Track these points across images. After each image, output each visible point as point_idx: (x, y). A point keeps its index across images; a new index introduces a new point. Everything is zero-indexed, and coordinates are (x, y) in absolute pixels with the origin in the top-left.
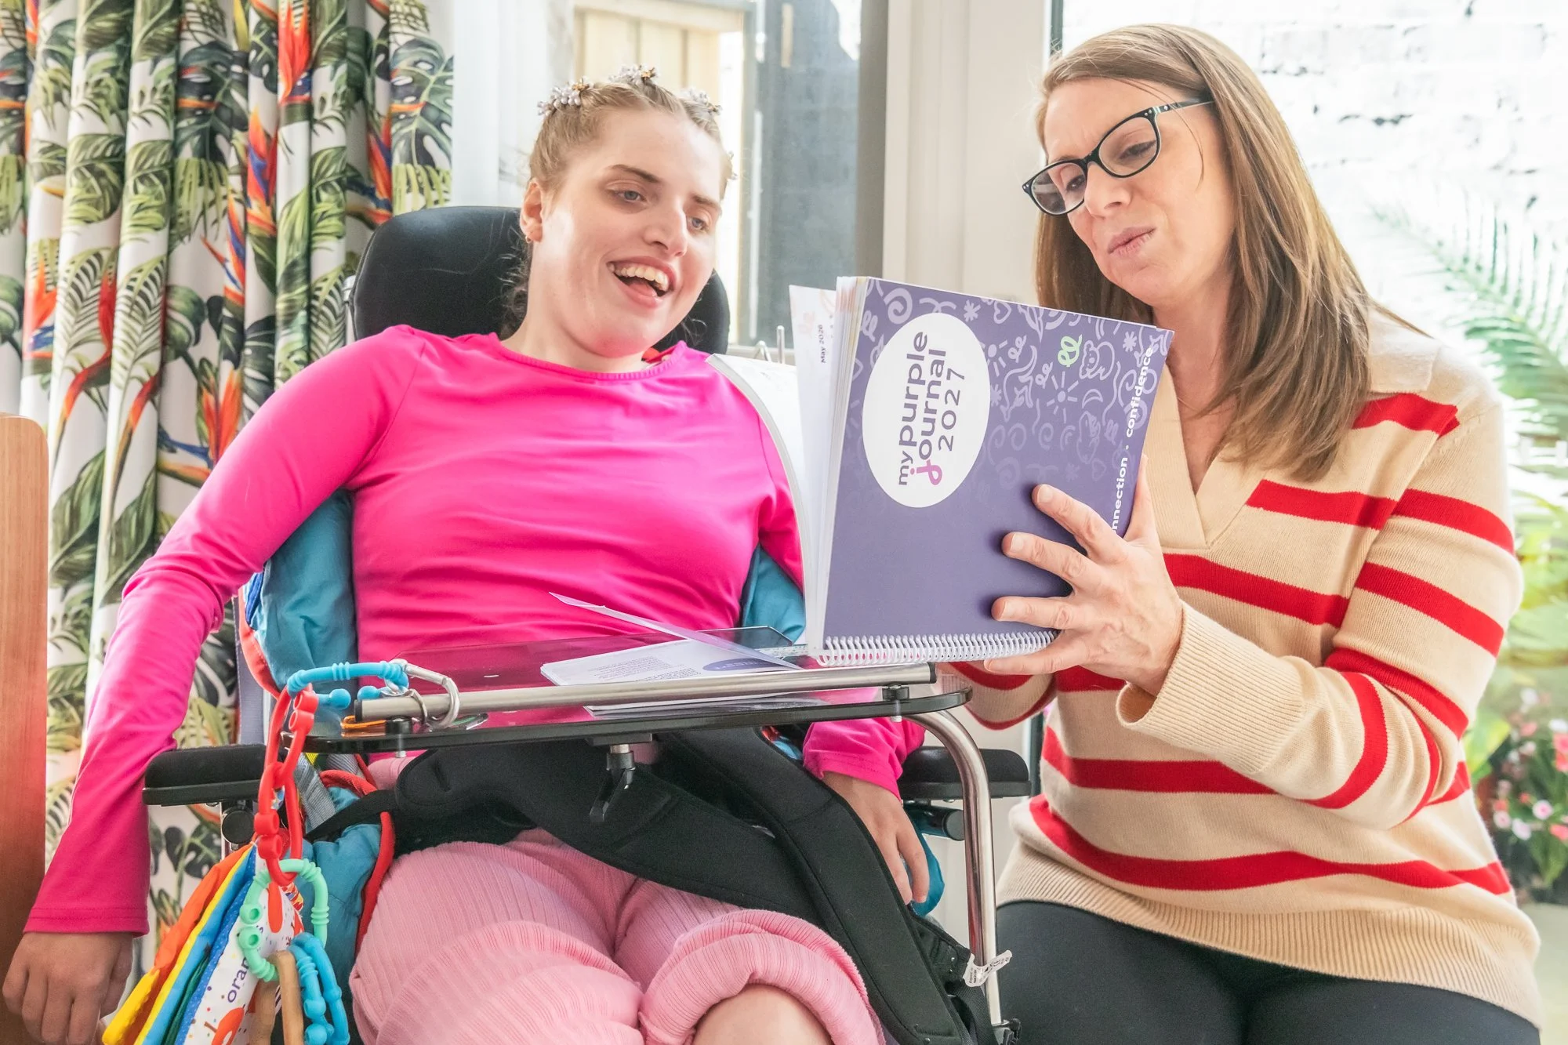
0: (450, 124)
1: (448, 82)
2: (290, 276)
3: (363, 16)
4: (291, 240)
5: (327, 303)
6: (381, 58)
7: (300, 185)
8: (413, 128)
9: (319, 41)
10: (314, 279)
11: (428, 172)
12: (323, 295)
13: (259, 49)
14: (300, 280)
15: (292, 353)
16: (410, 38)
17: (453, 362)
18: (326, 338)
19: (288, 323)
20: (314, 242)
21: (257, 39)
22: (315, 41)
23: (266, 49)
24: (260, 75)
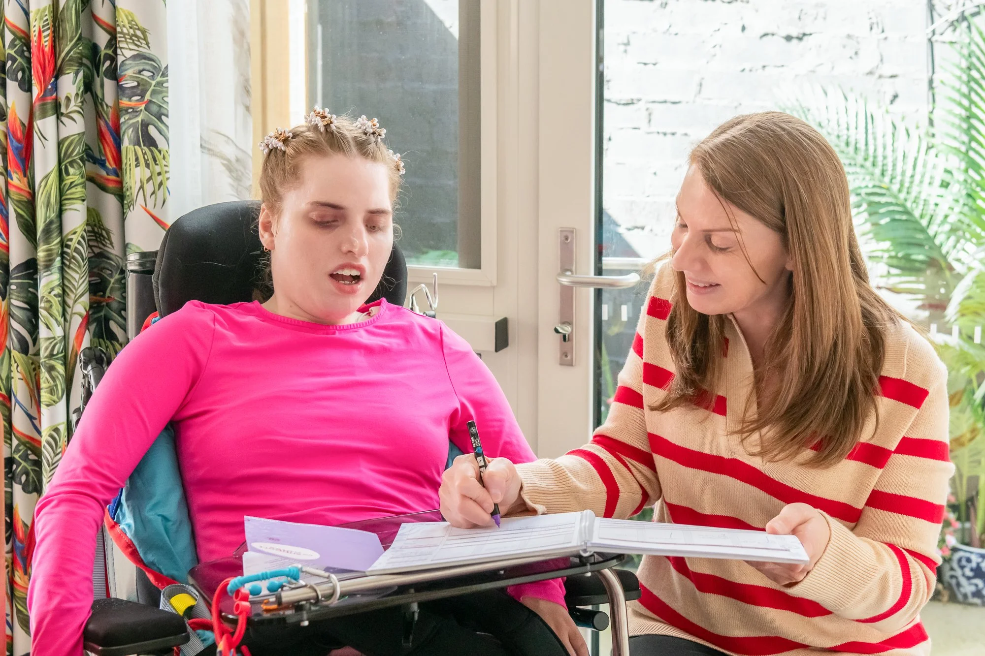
0: (167, 116)
1: (165, 85)
2: (47, 231)
3: (91, 31)
4: (48, 204)
5: (76, 250)
6: (108, 63)
7: (53, 163)
8: (139, 119)
9: (63, 55)
10: (65, 233)
11: (152, 152)
12: (73, 244)
13: (14, 60)
14: (55, 235)
15: (52, 289)
16: (135, 53)
17: (240, 329)
18: (77, 276)
19: (48, 267)
20: (65, 204)
21: (12, 52)
22: (60, 55)
23: (19, 59)
24: (16, 80)
